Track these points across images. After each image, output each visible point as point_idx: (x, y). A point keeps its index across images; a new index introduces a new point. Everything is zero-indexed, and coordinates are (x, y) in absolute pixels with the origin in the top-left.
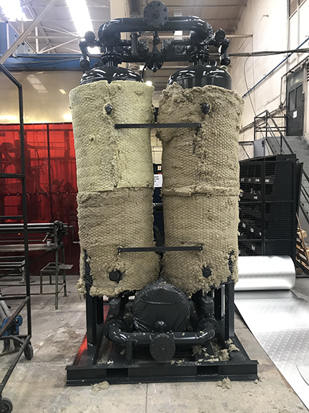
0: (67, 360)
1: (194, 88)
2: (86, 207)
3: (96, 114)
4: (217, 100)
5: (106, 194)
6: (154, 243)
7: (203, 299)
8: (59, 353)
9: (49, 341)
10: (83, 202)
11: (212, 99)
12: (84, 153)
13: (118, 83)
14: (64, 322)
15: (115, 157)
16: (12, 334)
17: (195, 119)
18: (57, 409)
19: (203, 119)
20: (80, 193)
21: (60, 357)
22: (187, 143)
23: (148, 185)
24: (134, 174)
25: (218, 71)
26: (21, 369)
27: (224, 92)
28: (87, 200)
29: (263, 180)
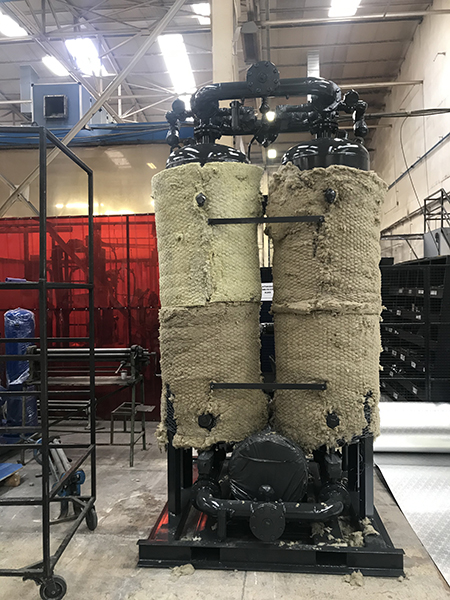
0: (141, 533)
1: (315, 169)
2: (170, 327)
3: (184, 206)
4: (346, 185)
5: (195, 310)
6: (261, 378)
7: (328, 459)
8: (132, 524)
9: (119, 507)
10: (166, 321)
11: (339, 184)
12: (169, 256)
13: (213, 166)
14: (140, 484)
15: (208, 262)
16: (72, 494)
17: (315, 210)
18: (123, 595)
19: (327, 210)
20: (163, 308)
21: (132, 530)
22: (305, 243)
23: (252, 299)
24: (234, 283)
25: (349, 145)
26: (80, 541)
27: (356, 174)
28: (171, 318)
29: (427, 292)
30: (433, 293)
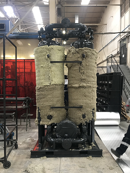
0: (31, 149)
1: (80, 48)
2: (39, 91)
3: (44, 57)
4: (88, 53)
5: (46, 86)
6: (65, 105)
7: (83, 127)
8: (28, 147)
9: (24, 142)
11: (86, 52)
12: (39, 71)
13: (52, 46)
14: (29, 136)
15: (50, 73)
16: (10, 139)
17: (80, 60)
19: (83, 59)
20: (37, 86)
21: (28, 148)
22: (77, 68)
23: (62, 84)
24: (57, 79)
25: (89, 42)
26: (13, 152)
27: (91, 50)
28: (40, 89)
29: (108, 82)
30: (110, 82)
